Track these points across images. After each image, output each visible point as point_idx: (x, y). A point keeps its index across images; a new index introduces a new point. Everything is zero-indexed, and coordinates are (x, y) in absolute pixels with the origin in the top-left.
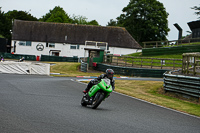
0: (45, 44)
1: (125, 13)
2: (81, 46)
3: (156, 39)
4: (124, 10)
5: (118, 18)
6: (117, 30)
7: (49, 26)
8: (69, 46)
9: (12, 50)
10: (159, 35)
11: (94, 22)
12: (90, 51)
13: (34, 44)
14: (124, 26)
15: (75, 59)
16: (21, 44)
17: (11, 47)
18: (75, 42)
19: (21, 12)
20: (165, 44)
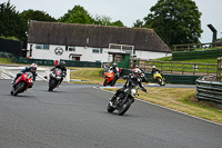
0: (64, 47)
1: (153, 13)
2: (104, 50)
3: (187, 42)
4: (152, 9)
5: (145, 19)
6: (144, 32)
7: (69, 27)
8: (91, 49)
9: (28, 54)
10: (191, 37)
11: (119, 23)
12: (114, 54)
13: (52, 47)
14: (152, 27)
15: (98, 64)
16: (38, 48)
17: (26, 51)
18: (98, 45)
19: (37, 12)
20: (198, 47)
